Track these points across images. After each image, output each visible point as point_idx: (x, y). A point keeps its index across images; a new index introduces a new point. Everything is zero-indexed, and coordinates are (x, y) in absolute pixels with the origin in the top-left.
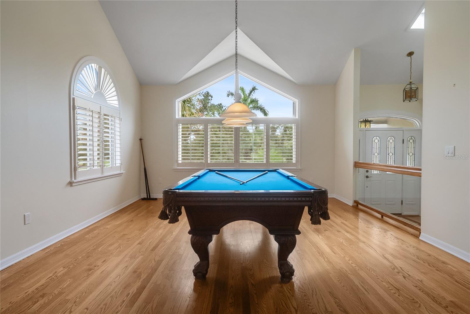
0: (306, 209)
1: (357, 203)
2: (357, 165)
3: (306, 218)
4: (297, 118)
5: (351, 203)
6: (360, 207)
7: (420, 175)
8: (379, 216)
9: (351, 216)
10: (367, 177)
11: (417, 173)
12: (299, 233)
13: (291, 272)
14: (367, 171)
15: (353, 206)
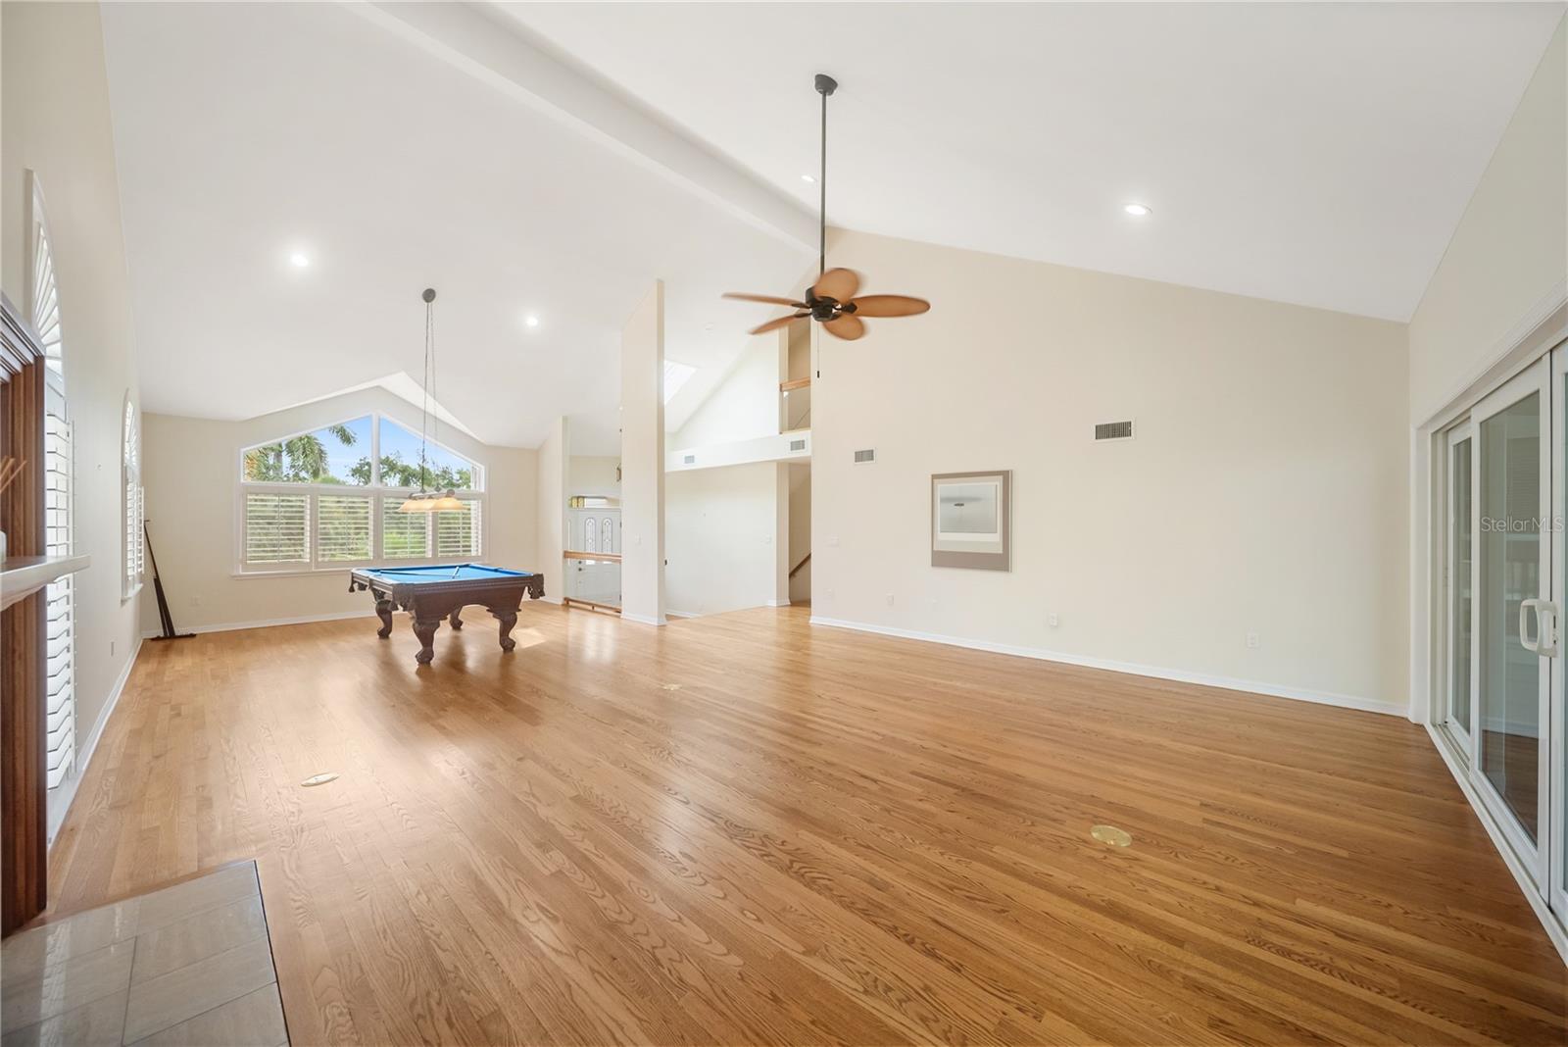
0: (527, 588)
1: (567, 600)
2: (566, 555)
3: (526, 597)
4: (483, 490)
5: (560, 601)
6: (571, 603)
7: (620, 562)
8: (590, 608)
9: (561, 613)
10: (580, 570)
11: (617, 560)
12: (520, 610)
13: (513, 644)
14: (580, 562)
15: (563, 605)
